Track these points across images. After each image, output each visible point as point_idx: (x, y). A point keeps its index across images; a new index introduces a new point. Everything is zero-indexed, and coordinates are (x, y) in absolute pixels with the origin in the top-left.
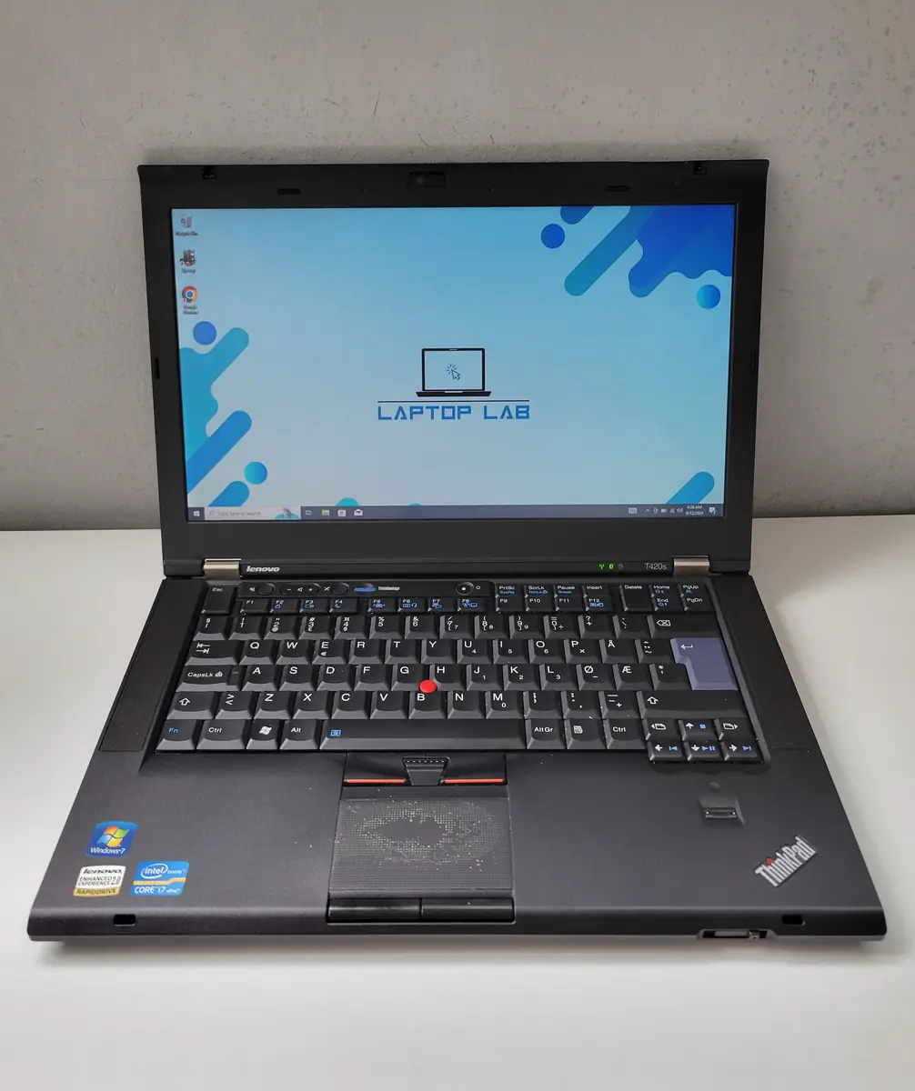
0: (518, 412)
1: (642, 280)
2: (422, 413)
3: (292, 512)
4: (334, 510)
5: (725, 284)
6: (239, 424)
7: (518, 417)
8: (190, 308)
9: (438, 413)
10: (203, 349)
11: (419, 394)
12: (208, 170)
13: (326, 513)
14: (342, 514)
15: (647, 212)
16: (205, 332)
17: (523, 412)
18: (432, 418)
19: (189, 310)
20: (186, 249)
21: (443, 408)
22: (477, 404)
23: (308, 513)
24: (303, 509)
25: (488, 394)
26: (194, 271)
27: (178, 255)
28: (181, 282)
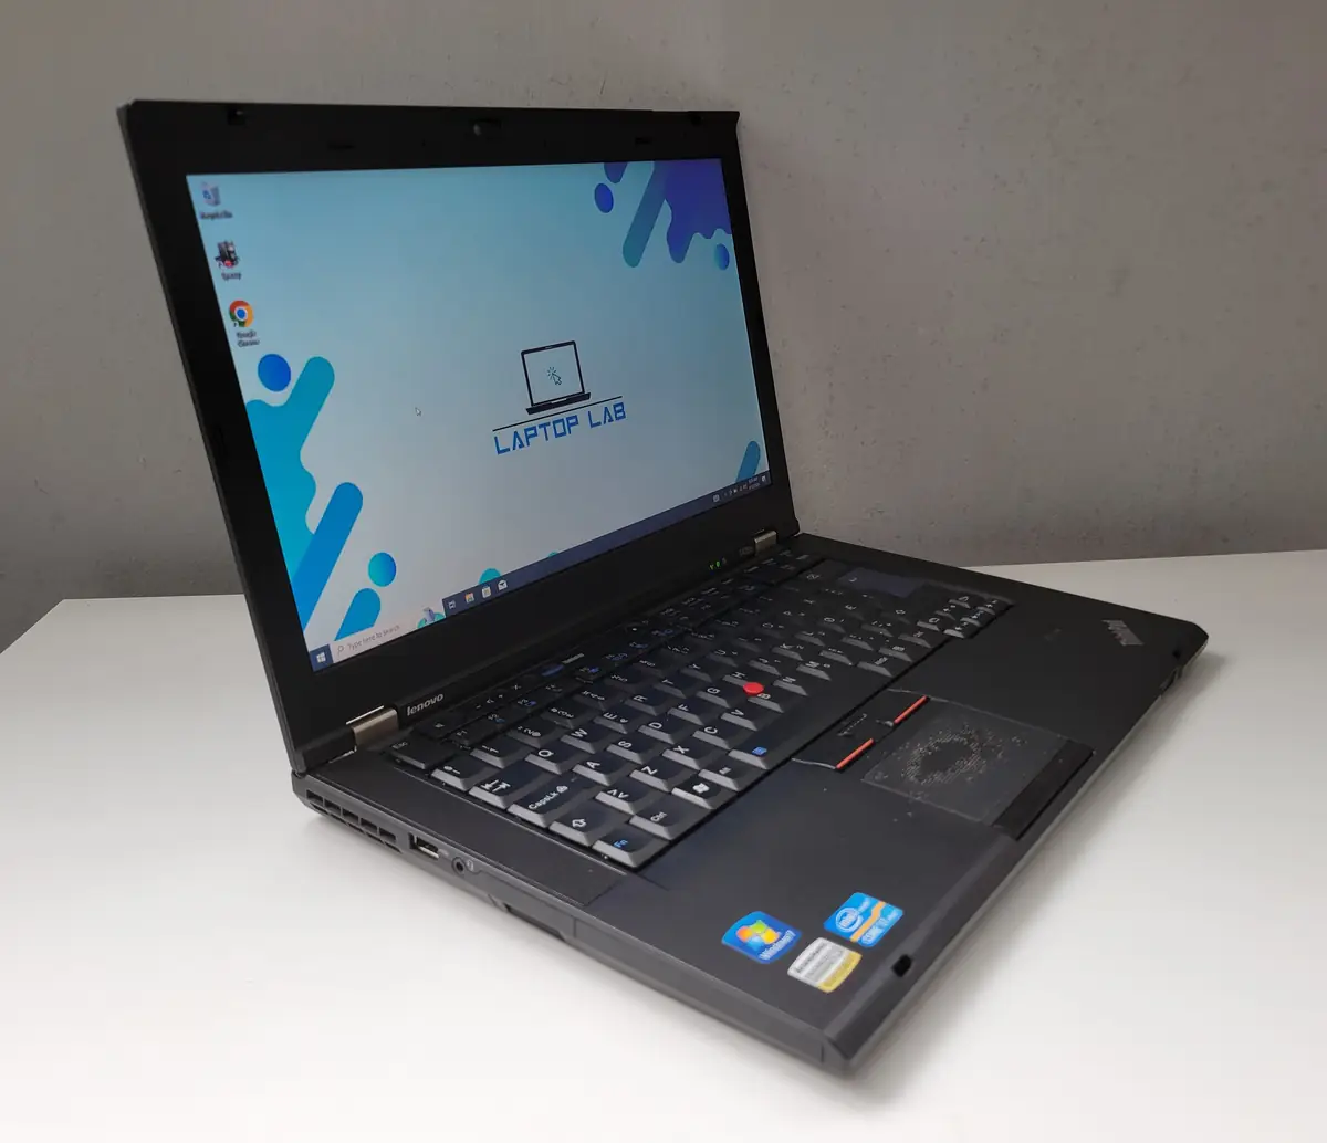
0: (616, 412)
1: (678, 244)
2: (536, 434)
3: (435, 611)
4: (477, 590)
5: (728, 241)
6: (347, 502)
7: (617, 418)
8: (247, 335)
9: (550, 429)
10: (278, 399)
11: (530, 411)
12: (231, 111)
13: (470, 598)
14: (486, 592)
15: (668, 166)
16: (274, 370)
17: (619, 412)
18: (547, 439)
19: (246, 339)
20: (222, 240)
21: (554, 423)
22: (580, 411)
23: (452, 605)
24: (446, 601)
25: (587, 396)
26: (238, 276)
27: (211, 253)
28: (225, 294)
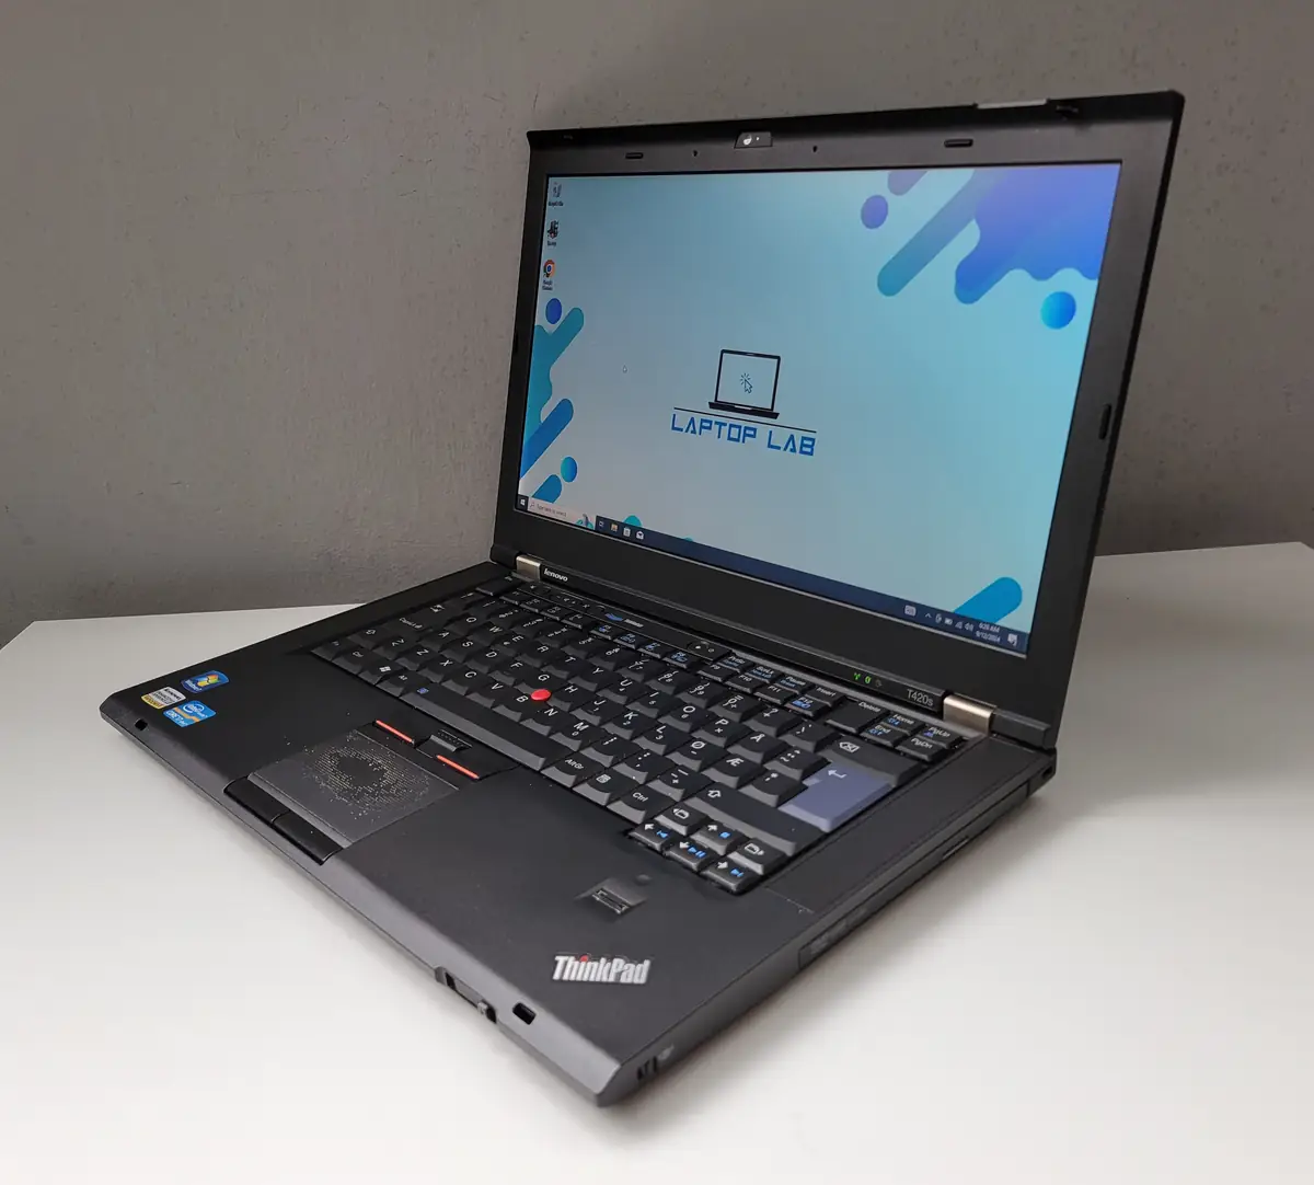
0: (803, 445)
2: (710, 428)
3: (589, 519)
4: (622, 526)
6: (564, 412)
7: (802, 452)
10: (550, 328)
11: (712, 405)
13: (616, 529)
14: (627, 532)
16: (554, 309)
17: (808, 447)
18: (719, 437)
21: (731, 426)
22: (763, 427)
23: (601, 524)
24: (599, 518)
25: (775, 416)
26: (555, 244)
27: (547, 227)
28: (546, 254)
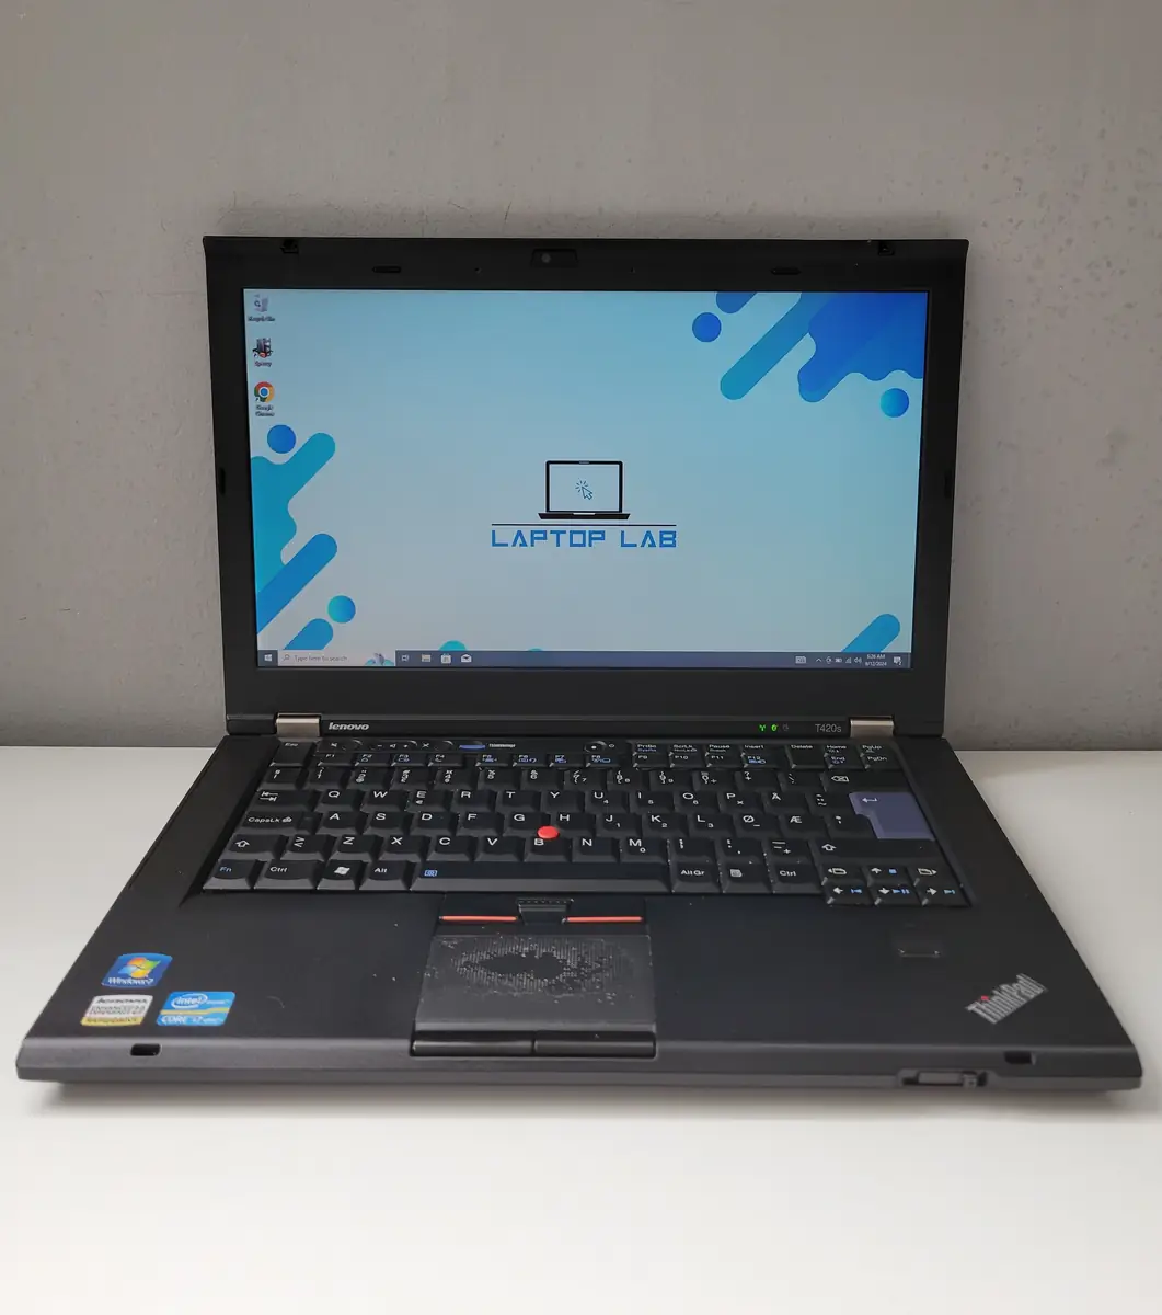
0: (662, 539)
1: (815, 382)
2: (545, 538)
3: (385, 657)
4: (436, 655)
5: (914, 388)
6: (321, 550)
7: (662, 545)
8: (265, 409)
9: (564, 538)
10: (280, 459)
11: (543, 516)
12: (289, 244)
13: (426, 658)
14: (446, 660)
15: (821, 299)
16: (282, 438)
17: (669, 539)
18: (558, 545)
19: (263, 411)
20: (262, 337)
21: (572, 533)
22: (612, 530)
23: (405, 658)
24: (399, 654)
25: (626, 517)
26: (269, 364)
27: (251, 344)
28: (254, 376)
